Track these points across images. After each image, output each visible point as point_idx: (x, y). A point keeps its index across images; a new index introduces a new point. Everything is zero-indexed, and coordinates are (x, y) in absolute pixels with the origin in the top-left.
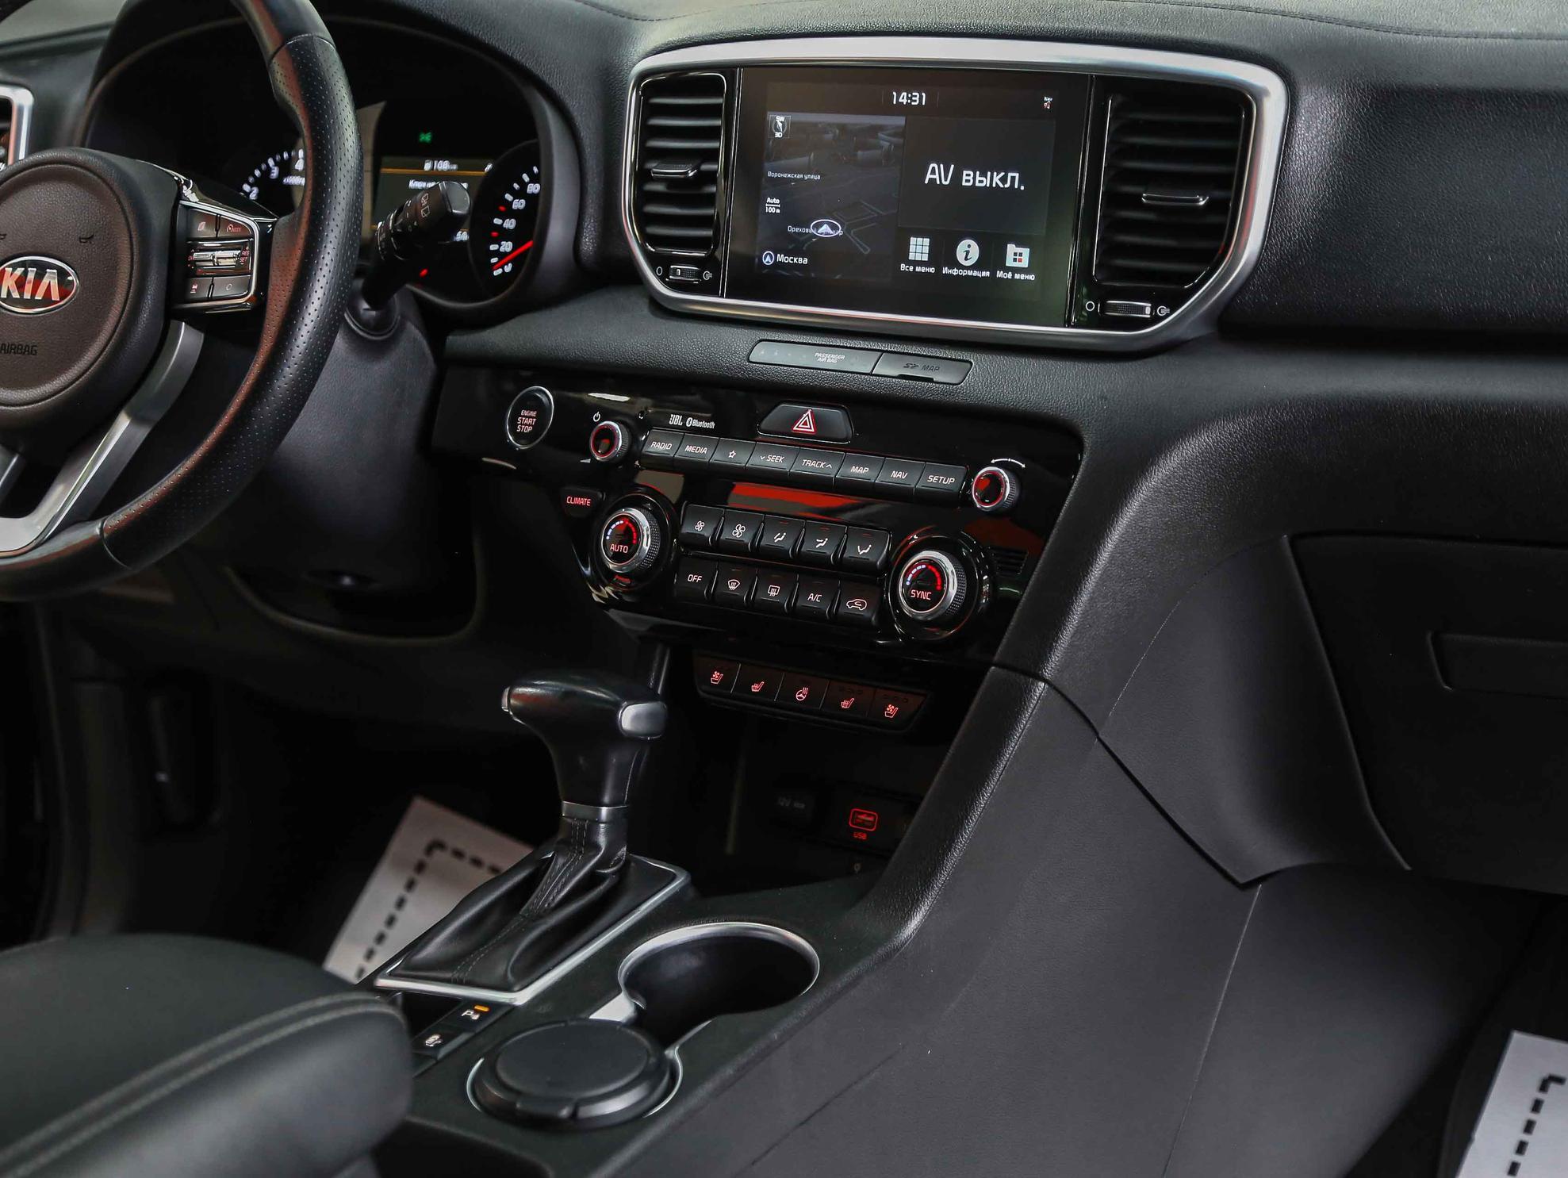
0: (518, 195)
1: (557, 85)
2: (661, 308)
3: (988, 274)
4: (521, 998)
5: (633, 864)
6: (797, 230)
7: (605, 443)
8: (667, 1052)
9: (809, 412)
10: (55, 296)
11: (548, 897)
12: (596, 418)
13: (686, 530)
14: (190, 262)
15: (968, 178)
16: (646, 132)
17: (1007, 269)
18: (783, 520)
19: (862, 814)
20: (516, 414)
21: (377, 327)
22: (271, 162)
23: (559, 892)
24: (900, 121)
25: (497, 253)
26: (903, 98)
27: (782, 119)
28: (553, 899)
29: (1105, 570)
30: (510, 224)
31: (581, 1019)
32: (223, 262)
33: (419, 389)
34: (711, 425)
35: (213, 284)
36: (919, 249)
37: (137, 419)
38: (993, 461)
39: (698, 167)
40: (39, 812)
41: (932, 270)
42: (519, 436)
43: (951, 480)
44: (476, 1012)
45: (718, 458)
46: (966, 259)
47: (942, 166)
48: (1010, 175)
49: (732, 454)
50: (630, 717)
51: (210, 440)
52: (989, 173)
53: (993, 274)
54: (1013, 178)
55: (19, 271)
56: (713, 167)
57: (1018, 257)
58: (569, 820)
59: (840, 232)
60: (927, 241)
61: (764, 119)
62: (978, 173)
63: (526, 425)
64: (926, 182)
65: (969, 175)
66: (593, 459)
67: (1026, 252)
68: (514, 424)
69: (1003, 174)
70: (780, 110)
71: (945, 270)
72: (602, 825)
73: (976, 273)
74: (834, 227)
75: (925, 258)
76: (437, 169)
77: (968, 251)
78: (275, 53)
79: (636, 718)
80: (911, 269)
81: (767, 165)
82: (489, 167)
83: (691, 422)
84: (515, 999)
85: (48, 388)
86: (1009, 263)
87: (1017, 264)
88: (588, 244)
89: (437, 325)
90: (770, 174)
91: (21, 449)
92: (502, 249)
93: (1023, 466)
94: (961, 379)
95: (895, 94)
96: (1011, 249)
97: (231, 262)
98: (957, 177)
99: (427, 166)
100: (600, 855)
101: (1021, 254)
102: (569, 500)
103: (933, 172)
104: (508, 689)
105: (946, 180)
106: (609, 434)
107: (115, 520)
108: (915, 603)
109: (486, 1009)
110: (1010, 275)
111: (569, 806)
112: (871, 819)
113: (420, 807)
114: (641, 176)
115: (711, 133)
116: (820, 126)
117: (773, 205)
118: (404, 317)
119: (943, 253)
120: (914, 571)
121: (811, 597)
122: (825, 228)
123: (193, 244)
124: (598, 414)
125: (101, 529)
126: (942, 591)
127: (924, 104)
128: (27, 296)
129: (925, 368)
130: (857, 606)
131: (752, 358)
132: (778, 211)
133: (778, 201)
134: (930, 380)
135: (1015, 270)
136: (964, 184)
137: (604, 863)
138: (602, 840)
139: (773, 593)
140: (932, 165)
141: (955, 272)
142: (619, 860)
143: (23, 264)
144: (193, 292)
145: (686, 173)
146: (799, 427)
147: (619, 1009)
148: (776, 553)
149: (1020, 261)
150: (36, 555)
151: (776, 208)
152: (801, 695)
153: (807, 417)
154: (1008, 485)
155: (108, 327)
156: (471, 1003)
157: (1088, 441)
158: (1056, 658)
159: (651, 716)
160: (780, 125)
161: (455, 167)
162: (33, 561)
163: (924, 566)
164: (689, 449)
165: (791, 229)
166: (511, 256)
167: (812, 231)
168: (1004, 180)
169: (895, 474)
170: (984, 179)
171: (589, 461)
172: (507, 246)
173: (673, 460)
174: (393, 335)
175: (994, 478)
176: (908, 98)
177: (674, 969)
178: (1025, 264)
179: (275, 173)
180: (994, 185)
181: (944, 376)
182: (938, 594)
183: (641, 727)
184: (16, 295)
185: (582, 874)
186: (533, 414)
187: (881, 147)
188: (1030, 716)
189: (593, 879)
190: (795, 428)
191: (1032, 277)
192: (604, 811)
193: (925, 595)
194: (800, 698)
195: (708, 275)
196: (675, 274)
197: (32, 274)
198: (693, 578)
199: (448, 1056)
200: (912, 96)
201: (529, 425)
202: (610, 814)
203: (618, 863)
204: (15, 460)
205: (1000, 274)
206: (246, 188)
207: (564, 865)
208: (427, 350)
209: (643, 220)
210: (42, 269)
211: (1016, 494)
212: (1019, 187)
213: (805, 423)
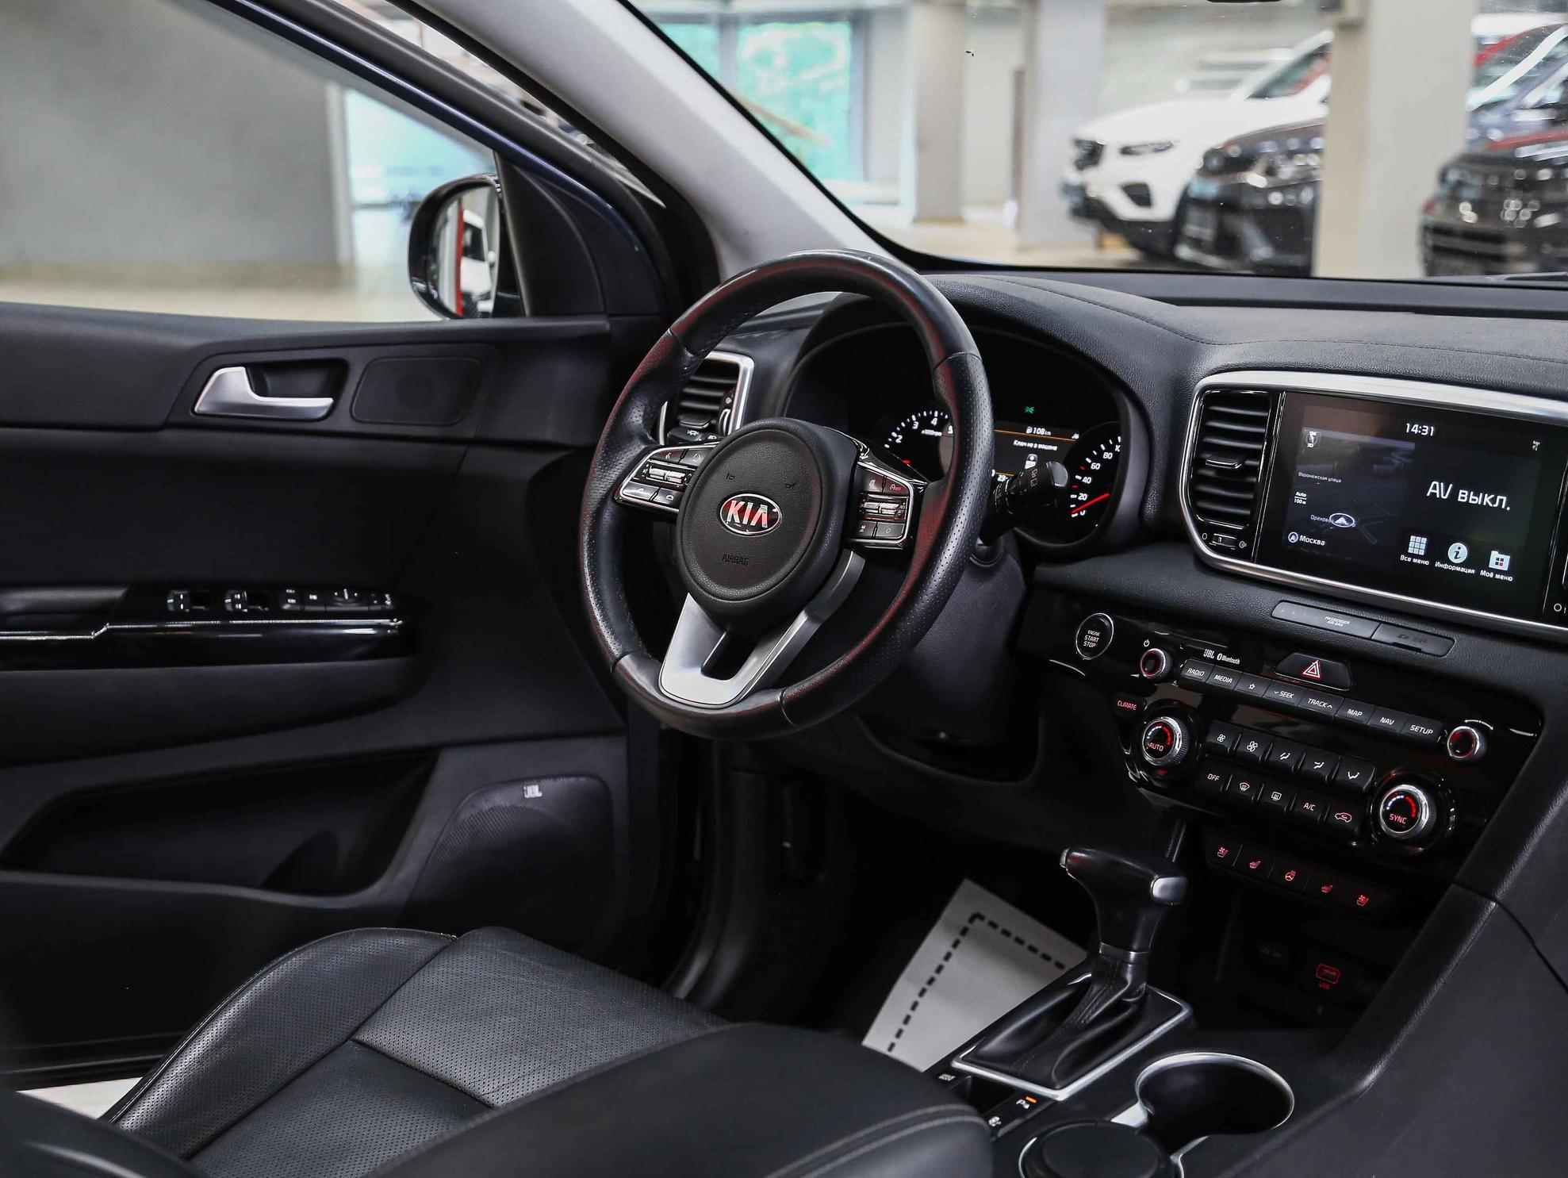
0: (1095, 459)
1: (1138, 388)
2: (1204, 565)
3: (1473, 571)
4: (1062, 1095)
5: (1149, 996)
6: (1318, 519)
7: (1151, 663)
8: (1172, 1157)
9: (1317, 662)
10: (764, 523)
11: (1085, 1015)
12: (1146, 644)
13: (1210, 739)
14: (861, 509)
15: (1463, 496)
16: (1204, 430)
17: (1490, 570)
18: (1290, 743)
19: (1327, 968)
20: (1084, 633)
21: (987, 557)
22: (914, 418)
23: (1093, 1012)
24: (1411, 446)
25: (1076, 501)
26: (1415, 429)
27: (1315, 434)
28: (1089, 1017)
29: (1555, 820)
30: (1087, 480)
31: (1106, 1121)
32: (885, 512)
33: (1013, 602)
34: (1237, 662)
35: (876, 527)
36: (1417, 545)
37: (812, 617)
38: (1466, 721)
39: (1242, 462)
40: (697, 855)
41: (1427, 563)
42: (1085, 650)
43: (1430, 731)
44: (1028, 1102)
45: (1240, 687)
46: (1456, 558)
47: (1442, 484)
48: (1499, 497)
49: (1252, 687)
50: (1159, 886)
51: (865, 642)
52: (1481, 494)
53: (1478, 572)
54: (1501, 501)
55: (742, 503)
56: (1255, 463)
57: (1499, 562)
58: (1105, 958)
59: (1353, 524)
60: (1424, 540)
61: (1300, 429)
62: (1472, 493)
63: (1091, 641)
64: (1428, 495)
65: (1464, 494)
66: (1141, 675)
67: (1507, 559)
68: (1081, 641)
69: (1492, 496)
70: (1313, 427)
71: (1438, 564)
72: (1130, 965)
73: (1463, 570)
74: (1349, 520)
75: (1422, 553)
76: (1036, 434)
77: (1458, 552)
78: (939, 364)
79: (1163, 888)
80: (1409, 560)
81: (1299, 467)
82: (1076, 436)
83: (1221, 657)
84: (1057, 1096)
85: (753, 590)
86: (1492, 565)
87: (1498, 567)
88: (1150, 509)
89: (1029, 557)
90: (1300, 474)
91: (728, 629)
92: (1080, 498)
93: (1492, 728)
94: (1444, 652)
95: (1408, 425)
96: (1495, 555)
97: (892, 512)
98: (1454, 494)
99: (1029, 430)
100: (1126, 988)
101: (1502, 560)
102: (1120, 703)
103: (1435, 488)
104: (1067, 851)
105: (1444, 495)
106: (1157, 659)
107: (792, 691)
108: (1393, 825)
109: (1034, 1101)
110: (1491, 575)
111: (1104, 947)
112: (1334, 974)
113: (968, 886)
114: (1197, 463)
115: (1257, 438)
116: (1344, 442)
117: (1300, 498)
118: (1006, 552)
119: (1437, 550)
120: (1394, 799)
121: (1306, 806)
122: (1342, 520)
123: (864, 495)
124: (1148, 641)
125: (781, 697)
126: (1416, 818)
127: (1431, 435)
128: (745, 522)
129: (1415, 639)
130: (1344, 817)
131: (1275, 614)
132: (1304, 503)
133: (1305, 495)
134: (1419, 650)
135: (1496, 571)
136: (1459, 500)
137: (1128, 994)
138: (1129, 977)
139: (1276, 797)
140: (1434, 483)
141: (1445, 566)
142: (1140, 992)
143: (743, 499)
144: (862, 531)
145: (1234, 466)
146: (1307, 672)
147: (1134, 1116)
148: (1282, 768)
149: (1501, 565)
150: (733, 710)
151: (1303, 500)
152: (1289, 877)
153: (1315, 665)
154: (1478, 742)
155: (799, 551)
156: (1024, 1094)
157: (1549, 716)
158: (1507, 884)
159: (1176, 887)
160: (1312, 438)
161: (1049, 433)
162: (730, 714)
163: (1402, 797)
164: (1217, 677)
165: (1313, 518)
166: (1085, 506)
167: (1330, 520)
168: (1493, 501)
169: (1383, 720)
170: (1476, 498)
171: (1137, 676)
172: (1083, 497)
173: (1205, 684)
174: (997, 565)
175: (1466, 736)
176: (1419, 429)
177: (1176, 1084)
178: (1505, 567)
179: (916, 426)
180: (1485, 504)
181: (1430, 647)
182: (1413, 820)
183: (1166, 895)
184: (737, 520)
185: (1111, 1001)
186: (1098, 634)
187: (1393, 464)
188: (1482, 928)
189: (1119, 1006)
190: (1304, 673)
191: (1510, 579)
192: (1133, 954)
193: (1401, 820)
194: (1289, 878)
195: (1243, 545)
196: (1217, 541)
197: (750, 505)
198: (1212, 777)
199: (1006, 1135)
200: (1423, 428)
201: (1093, 642)
202: (1137, 957)
203: (1139, 995)
204: (724, 636)
205: (1483, 573)
206: (894, 434)
207: (1098, 992)
208: (1021, 577)
209: (1195, 495)
210: (757, 503)
211: (1484, 748)
212: (1506, 507)
213: (1313, 671)
